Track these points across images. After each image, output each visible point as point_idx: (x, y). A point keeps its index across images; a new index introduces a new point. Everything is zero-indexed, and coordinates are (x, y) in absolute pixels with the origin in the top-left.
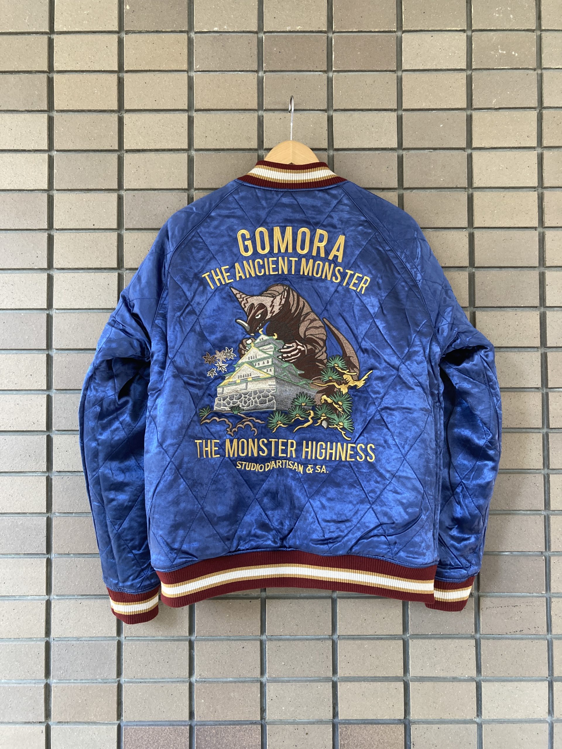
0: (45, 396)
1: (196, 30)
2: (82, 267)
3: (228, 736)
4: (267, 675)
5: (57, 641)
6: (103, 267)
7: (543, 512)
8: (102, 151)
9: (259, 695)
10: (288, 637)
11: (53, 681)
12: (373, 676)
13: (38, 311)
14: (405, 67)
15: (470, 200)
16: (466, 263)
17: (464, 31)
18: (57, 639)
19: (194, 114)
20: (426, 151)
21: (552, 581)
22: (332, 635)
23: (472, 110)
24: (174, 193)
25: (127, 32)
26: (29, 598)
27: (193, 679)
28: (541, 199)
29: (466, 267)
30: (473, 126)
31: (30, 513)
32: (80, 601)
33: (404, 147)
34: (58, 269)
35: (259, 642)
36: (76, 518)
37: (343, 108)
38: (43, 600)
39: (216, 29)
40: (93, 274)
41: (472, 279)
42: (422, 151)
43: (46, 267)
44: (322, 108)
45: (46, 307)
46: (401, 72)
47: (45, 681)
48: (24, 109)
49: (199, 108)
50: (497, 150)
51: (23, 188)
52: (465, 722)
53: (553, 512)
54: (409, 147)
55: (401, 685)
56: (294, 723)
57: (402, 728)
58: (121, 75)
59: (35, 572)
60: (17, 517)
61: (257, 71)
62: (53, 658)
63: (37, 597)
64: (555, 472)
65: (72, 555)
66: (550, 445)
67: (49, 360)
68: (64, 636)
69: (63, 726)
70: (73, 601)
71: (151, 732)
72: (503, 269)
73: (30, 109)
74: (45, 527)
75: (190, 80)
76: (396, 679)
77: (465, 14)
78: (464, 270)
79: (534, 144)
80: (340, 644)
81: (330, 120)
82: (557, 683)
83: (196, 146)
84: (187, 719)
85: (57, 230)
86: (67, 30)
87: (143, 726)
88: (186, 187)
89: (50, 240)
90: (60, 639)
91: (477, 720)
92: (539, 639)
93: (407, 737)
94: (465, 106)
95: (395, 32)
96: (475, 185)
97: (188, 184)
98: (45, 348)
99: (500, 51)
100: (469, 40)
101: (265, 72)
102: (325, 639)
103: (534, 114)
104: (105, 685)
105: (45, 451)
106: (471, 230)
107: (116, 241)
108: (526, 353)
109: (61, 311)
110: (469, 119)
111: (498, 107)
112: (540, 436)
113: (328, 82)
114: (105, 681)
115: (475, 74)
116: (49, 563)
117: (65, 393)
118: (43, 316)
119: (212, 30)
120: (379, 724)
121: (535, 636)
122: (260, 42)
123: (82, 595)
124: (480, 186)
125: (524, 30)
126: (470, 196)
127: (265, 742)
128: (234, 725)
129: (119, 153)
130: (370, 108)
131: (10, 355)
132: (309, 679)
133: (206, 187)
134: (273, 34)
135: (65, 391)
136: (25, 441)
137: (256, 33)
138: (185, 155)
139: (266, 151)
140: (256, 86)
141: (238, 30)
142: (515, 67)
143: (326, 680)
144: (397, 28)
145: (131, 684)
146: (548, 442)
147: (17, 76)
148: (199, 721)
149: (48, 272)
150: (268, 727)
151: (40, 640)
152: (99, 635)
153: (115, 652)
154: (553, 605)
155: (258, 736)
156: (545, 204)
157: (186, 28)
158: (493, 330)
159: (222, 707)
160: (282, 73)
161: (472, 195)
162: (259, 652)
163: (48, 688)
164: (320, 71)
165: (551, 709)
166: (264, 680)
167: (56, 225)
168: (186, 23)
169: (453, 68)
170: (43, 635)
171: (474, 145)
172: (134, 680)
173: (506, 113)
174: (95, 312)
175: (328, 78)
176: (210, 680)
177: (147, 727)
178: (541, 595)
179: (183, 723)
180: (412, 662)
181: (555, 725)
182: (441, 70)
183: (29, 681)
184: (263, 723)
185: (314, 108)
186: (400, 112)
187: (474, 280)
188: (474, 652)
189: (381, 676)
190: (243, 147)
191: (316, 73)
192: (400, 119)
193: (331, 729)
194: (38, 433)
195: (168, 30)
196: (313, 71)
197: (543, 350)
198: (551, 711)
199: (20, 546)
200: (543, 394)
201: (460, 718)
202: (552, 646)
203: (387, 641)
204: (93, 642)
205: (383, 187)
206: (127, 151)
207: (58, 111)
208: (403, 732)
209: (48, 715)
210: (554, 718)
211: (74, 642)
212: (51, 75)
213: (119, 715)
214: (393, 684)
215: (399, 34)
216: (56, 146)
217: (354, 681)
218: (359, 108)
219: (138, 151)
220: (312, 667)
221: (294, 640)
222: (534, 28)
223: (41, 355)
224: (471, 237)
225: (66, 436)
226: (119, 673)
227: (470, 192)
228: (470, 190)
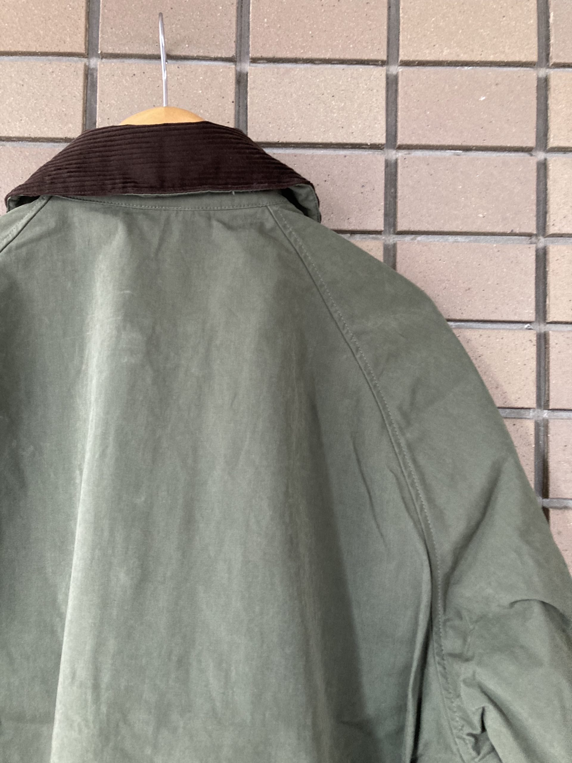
15: (542, 261)
16: (529, 402)
20: (449, 153)
23: (548, 67)
29: (529, 409)
30: (550, 101)
33: (399, 143)
37: (270, 55)
42: (438, 153)
44: (224, 55)
54: (409, 142)
81: (241, 81)
94: (534, 57)
96: (552, 230)
106: (543, 328)
110: (543, 87)
124: (563, 231)
126: (541, 253)
130: (328, 56)
171: (553, 142)
185: (207, 54)
186: (394, 69)
192: (392, 83)
218: (305, 56)
224: (543, 343)
227: (541, 245)
228: (542, 239)
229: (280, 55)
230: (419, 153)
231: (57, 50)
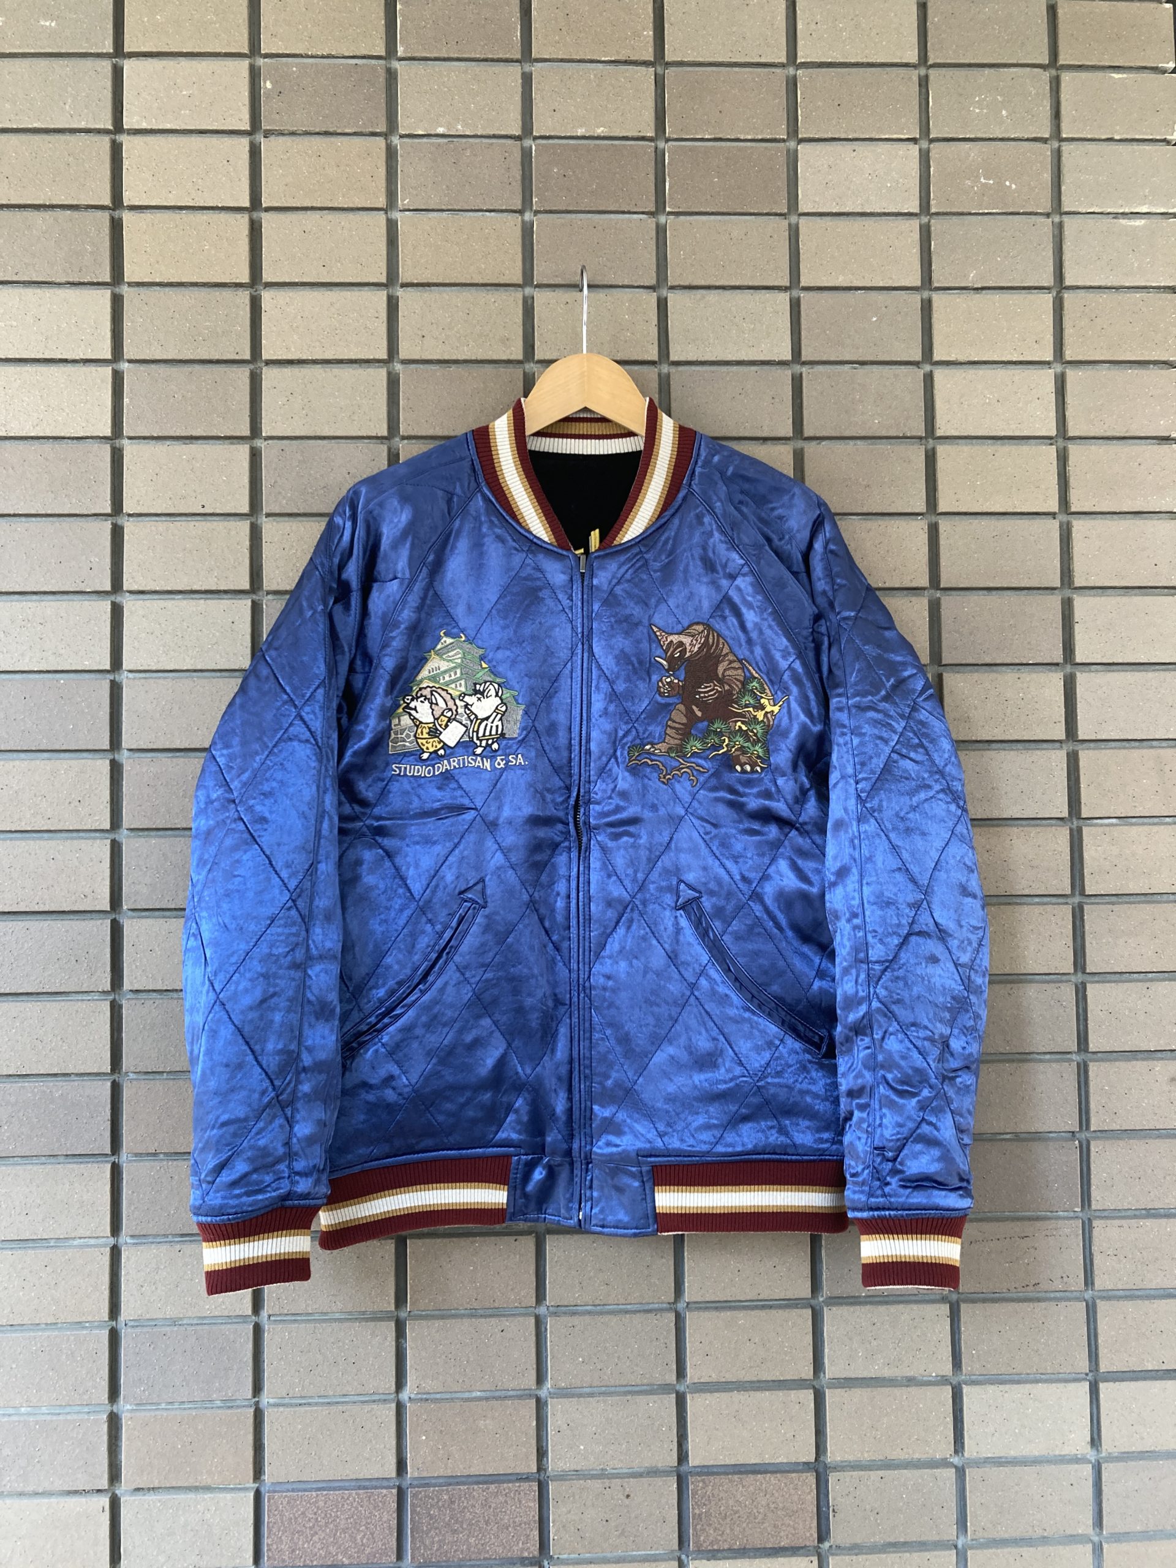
0: (109, 841)
1: (402, 131)
2: (180, 588)
3: (473, 1506)
4: (549, 1384)
5: (133, 1327)
6: (222, 588)
7: (1074, 1057)
8: (218, 362)
9: (534, 1423)
10: (589, 1308)
11: (124, 1407)
12: (755, 1379)
13: (92, 676)
14: (803, 207)
15: (931, 459)
16: (924, 581)
17: (914, 140)
18: (132, 1323)
19: (400, 292)
20: (847, 367)
21: (1093, 1188)
22: (676, 1302)
23: (931, 290)
24: (361, 444)
25: (267, 134)
26: (76, 1243)
27: (404, 1396)
28: (1063, 459)
29: (924, 589)
30: (934, 320)
31: (77, 1075)
32: (178, 1247)
33: (803, 359)
34: (131, 592)
35: (533, 1320)
36: (171, 1083)
37: (687, 283)
38: (105, 1246)
39: (441, 130)
40: (202, 601)
41: (935, 609)
42: (839, 367)
43: (108, 588)
44: (647, 284)
45: (108, 667)
46: (796, 217)
47: (109, 1408)
48: (63, 280)
49: (409, 281)
50: (977, 366)
51: (62, 434)
52: (933, 1464)
53: (1095, 1056)
54: (812, 359)
55: (808, 1396)
56: (602, 1475)
57: (811, 1478)
58: (255, 215)
59: (88, 1191)
60: (51, 1083)
61: (521, 212)
62: (126, 1361)
63: (92, 1242)
64: (1096, 978)
65: (162, 1156)
66: (1087, 927)
67: (116, 770)
68: (148, 1316)
69: (146, 1497)
70: (164, 1248)
71: (321, 1504)
72: (994, 592)
73: (77, 280)
74: (109, 1101)
75: (392, 228)
76: (799, 1384)
77: (917, 107)
78: (919, 595)
79: (1049, 356)
80: (690, 1319)
81: (662, 306)
82: (1106, 1384)
83: (403, 354)
84: (394, 1474)
85: (130, 515)
86: (149, 127)
87: (305, 1490)
88: (385, 433)
89: (117, 534)
90: (138, 1323)
91: (956, 1460)
92: (1069, 1299)
93: (822, 1496)
94: (918, 283)
95: (784, 141)
96: (939, 433)
97: (389, 428)
98: (108, 747)
99: (982, 180)
100: (925, 159)
101: (536, 212)
102: (662, 1310)
103: (1048, 299)
104: (229, 1411)
105: (108, 950)
106: (934, 519)
107: (248, 538)
108: (1038, 752)
109: (137, 675)
110: (927, 308)
111: (979, 286)
112: (1067, 911)
113: (657, 233)
114: (229, 1404)
115: (936, 225)
116: (116, 1172)
117: (147, 836)
118: (103, 687)
119: (433, 132)
120: (766, 1472)
121: (1062, 1294)
122: (526, 154)
123: (182, 1235)
124: (948, 434)
125: (1028, 140)
126: (930, 453)
127: (545, 1515)
128: (485, 1483)
129: (252, 367)
130: (737, 284)
131: (38, 762)
132: (630, 1388)
133: (424, 434)
134: (551, 141)
135: (146, 833)
136: (67, 931)
137: (518, 138)
138: (382, 373)
139: (538, 365)
140: (520, 240)
141: (484, 133)
142: (1011, 210)
143: (665, 1389)
144: (788, 133)
145: (281, 1409)
146: (1082, 920)
147: (48, 215)
148: (415, 1479)
149: (113, 598)
150: (551, 1486)
151: (99, 1327)
152: (217, 1314)
153: (250, 1346)
154: (1095, 1232)
155: (532, 1504)
156: (1071, 468)
157: (382, 128)
158: (976, 708)
159: (461, 1449)
160: (569, 215)
161: (934, 450)
162: (534, 1338)
163: (114, 1422)
164: (643, 213)
165: (1096, 1437)
166: (543, 1393)
167: (128, 507)
168: (384, 119)
169: (894, 210)
170: (105, 1316)
171: (937, 357)
172: (287, 1401)
173: (997, 296)
174: (205, 678)
175: (658, 225)
176: (438, 1396)
177: (314, 1494)
178: (1072, 1214)
179: (385, 1483)
180: (830, 1349)
181: (1104, 1466)
182: (872, 214)
183: (77, 1408)
184: (541, 1478)
185: (630, 284)
186: (795, 293)
187: (939, 611)
188: (948, 1328)
189: (769, 1379)
190: (495, 357)
191: (635, 216)
192: (795, 307)
193: (675, 1486)
194: (94, 915)
195: (347, 131)
196: (629, 212)
197: (1071, 746)
198: (1095, 1441)
199: (58, 1140)
200: (1071, 830)
201: (924, 1457)
202: (1095, 1312)
203: (780, 1312)
204: (206, 1327)
205: (765, 435)
206: (269, 363)
207: (130, 284)
208: (814, 1486)
209: (115, 1475)
210: (1103, 1455)
211: (168, 1329)
212: (116, 214)
213: (258, 1472)
214: (793, 1395)
215: (792, 144)
216: (129, 352)
217: (717, 1391)
218: (717, 284)
219: (290, 362)
220: (637, 1365)
221: (601, 1313)
222: (1047, 136)
223: (99, 762)
224: (934, 533)
225: (150, 921)
226: (257, 1388)
227: (930, 446)
228: (931, 441)
229: (695, 283)
230: (820, 368)
231: (496, 282)
